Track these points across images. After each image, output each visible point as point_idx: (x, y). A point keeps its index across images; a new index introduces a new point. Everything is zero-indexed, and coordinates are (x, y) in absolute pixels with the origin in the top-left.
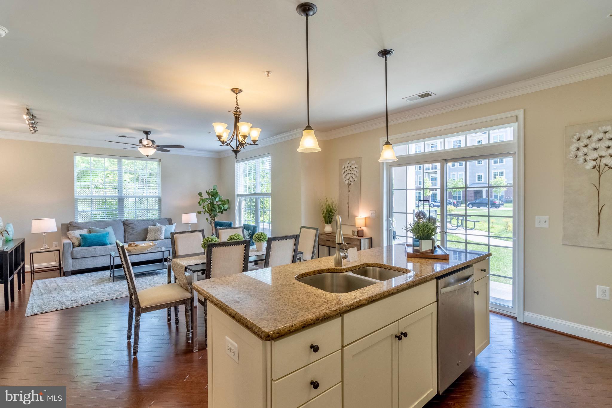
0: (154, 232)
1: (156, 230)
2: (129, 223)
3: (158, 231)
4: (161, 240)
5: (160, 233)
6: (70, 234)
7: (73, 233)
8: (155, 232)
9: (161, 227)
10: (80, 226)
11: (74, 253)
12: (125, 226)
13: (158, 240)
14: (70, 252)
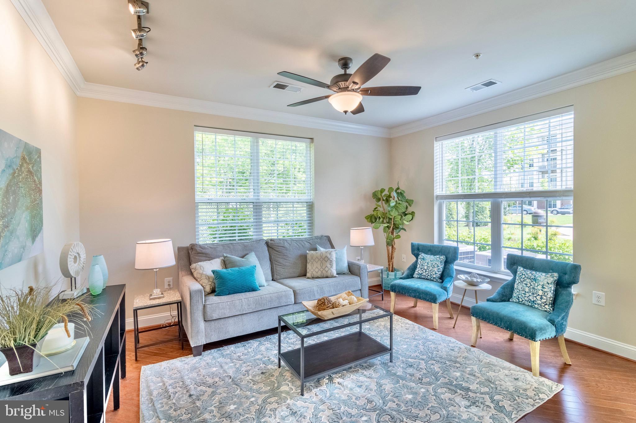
0: (319, 262)
1: (324, 259)
2: (277, 245)
3: (326, 262)
4: (333, 277)
5: (330, 264)
6: (195, 269)
7: (200, 267)
8: (322, 262)
9: (330, 254)
10: (207, 251)
11: (208, 310)
12: (270, 249)
13: (327, 277)
14: (201, 307)
